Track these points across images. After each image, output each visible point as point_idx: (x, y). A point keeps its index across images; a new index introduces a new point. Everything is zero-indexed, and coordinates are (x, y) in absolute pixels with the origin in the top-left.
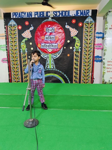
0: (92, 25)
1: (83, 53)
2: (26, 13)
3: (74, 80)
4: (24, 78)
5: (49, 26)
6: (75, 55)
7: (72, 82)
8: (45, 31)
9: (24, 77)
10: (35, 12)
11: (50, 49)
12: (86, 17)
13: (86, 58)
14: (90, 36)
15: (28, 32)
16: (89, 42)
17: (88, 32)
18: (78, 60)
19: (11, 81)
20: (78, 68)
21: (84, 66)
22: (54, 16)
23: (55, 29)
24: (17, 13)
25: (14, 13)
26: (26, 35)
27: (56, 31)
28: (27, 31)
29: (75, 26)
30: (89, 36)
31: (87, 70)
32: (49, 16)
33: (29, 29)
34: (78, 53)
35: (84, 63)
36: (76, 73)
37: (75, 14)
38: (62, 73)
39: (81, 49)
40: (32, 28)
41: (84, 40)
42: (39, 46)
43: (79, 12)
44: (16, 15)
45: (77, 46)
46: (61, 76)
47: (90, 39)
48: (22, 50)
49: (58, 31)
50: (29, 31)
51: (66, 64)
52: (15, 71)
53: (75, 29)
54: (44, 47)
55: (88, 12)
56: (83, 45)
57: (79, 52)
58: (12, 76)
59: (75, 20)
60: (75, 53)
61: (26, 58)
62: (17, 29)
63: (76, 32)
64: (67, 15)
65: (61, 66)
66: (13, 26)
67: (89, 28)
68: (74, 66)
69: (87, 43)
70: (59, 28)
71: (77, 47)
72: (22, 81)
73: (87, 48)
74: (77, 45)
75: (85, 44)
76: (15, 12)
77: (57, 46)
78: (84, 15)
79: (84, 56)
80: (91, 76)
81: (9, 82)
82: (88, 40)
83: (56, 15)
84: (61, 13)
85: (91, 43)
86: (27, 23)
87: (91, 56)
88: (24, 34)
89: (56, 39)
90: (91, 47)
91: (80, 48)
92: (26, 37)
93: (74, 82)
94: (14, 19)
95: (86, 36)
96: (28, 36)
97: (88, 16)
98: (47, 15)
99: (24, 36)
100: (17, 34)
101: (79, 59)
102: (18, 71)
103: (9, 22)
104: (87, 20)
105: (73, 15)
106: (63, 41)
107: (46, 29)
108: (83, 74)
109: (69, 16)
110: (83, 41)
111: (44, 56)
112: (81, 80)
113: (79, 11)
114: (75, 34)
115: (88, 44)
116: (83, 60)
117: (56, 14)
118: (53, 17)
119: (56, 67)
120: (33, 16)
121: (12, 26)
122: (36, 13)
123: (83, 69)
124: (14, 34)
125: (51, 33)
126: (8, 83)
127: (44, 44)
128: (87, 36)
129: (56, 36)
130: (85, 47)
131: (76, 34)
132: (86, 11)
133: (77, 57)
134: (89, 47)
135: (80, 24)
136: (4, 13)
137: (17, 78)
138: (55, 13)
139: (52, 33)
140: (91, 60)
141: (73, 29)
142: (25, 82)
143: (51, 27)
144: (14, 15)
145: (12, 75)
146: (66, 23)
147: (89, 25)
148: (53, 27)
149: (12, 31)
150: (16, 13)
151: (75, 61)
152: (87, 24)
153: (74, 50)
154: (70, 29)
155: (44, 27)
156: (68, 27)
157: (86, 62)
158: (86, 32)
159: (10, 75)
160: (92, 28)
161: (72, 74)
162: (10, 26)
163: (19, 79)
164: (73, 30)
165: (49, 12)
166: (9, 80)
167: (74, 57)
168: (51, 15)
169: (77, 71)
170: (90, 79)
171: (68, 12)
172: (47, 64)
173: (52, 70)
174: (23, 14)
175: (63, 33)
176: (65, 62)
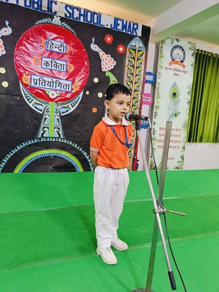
0: (141, 56)
5: (54, 35)
11: (53, 92)
12: (132, 37)
16: (134, 87)
17: (133, 66)
22: (66, 14)
30: (136, 77)
32: (56, 13)
37: (111, 25)
38: (78, 148)
40: (7, 31)
42: (26, 80)
43: (120, 22)
46: (75, 155)
53: (110, 56)
54: (38, 85)
55: (135, 27)
59: (112, 37)
64: (96, 21)
65: (78, 132)
67: (136, 59)
77: (70, 86)
78: (128, 31)
80: (133, 155)
82: (134, 83)
83: (72, 14)
84: (82, 13)
85: (137, 91)
89: (69, 70)
90: (137, 99)
95: (130, 74)
97: (136, 36)
98: (50, 9)
104: (133, 43)
105: (107, 25)
109: (100, 24)
111: (38, 107)
113: (121, 20)
114: (110, 66)
115: (133, 91)
117: (71, 11)
118: (64, 16)
119: (65, 134)
127: (38, 78)
131: (113, 68)
132: (132, 24)
134: (134, 98)
135: (121, 49)
138: (68, 8)
139: (61, 54)
141: (106, 56)
143: (59, 40)
146: (93, 40)
147: (136, 55)
152: (133, 51)
154: (100, 54)
156: (95, 47)
158: (130, 66)
160: (141, 61)
165: (56, 3)
168: (60, 10)
170: (132, 161)
171: (98, 17)
172: (42, 126)
173: (55, 141)
176: (87, 123)
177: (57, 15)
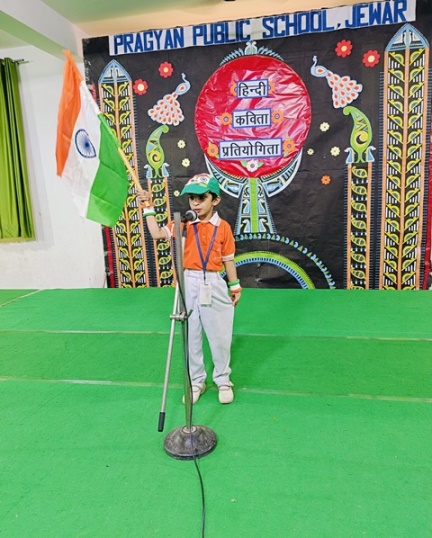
0: (418, 59)
1: (384, 169)
2: (161, 32)
3: (349, 277)
4: (161, 271)
5: (249, 73)
6: (354, 177)
7: (340, 284)
8: (232, 95)
9: (158, 268)
10: (195, 28)
11: (252, 162)
12: (394, 29)
13: (399, 190)
14: (410, 100)
15: (171, 102)
16: (406, 124)
17: (402, 84)
18: (365, 196)
19: (112, 282)
20: (364, 231)
21: (392, 219)
22: (264, 34)
23: (272, 85)
24: (131, 36)
25: (120, 37)
26: (165, 113)
27: (273, 89)
28: (165, 97)
29: (351, 67)
30: (409, 103)
31: (402, 236)
32: (249, 36)
33: (174, 91)
34: (363, 170)
35: (391, 207)
36: (359, 247)
37: (347, 22)
38: (300, 249)
39: (378, 155)
40: (184, 87)
41: (386, 120)
42: (213, 151)
43: (365, 11)
44: (127, 45)
45: (360, 142)
46: (296, 261)
47: (410, 115)
48: (150, 170)
49: (283, 89)
50: (174, 99)
51: (315, 214)
52: (126, 247)
53: (348, 78)
54: (230, 156)
55: (400, 6)
56: (384, 139)
57: (370, 166)
58: (118, 264)
59: (349, 42)
60: (352, 170)
61: (166, 198)
62: (130, 93)
63: (353, 91)
64: (316, 26)
65: (299, 222)
66: (116, 85)
67: (407, 69)
68: (351, 220)
69: (401, 131)
70: (287, 77)
71: (360, 148)
72: (153, 283)
73: (401, 148)
74: (358, 138)
75: (391, 132)
76: (122, 33)
77: (279, 147)
78: (385, 19)
79: (390, 180)
80: (419, 259)
81: (106, 287)
82: (406, 117)
83: (274, 30)
84: (291, 20)
85: (416, 130)
86: (166, 70)
87: (417, 179)
88: (158, 109)
89: (275, 121)
90: (418, 145)
91: (373, 148)
92: (165, 120)
93: (350, 284)
94: (118, 58)
95: (395, 100)
96: (170, 115)
97: (402, 24)
98: (239, 34)
99: (156, 116)
100: (132, 111)
101: (369, 193)
102: (137, 247)
103: (102, 70)
104: (398, 39)
105: (339, 25)
106: (303, 126)
107: (235, 85)
108: (387, 251)
109: (325, 28)
110: (385, 124)
111: (231, 188)
112: (381, 274)
113: (366, 6)
114: (350, 96)
115: (405, 132)
116: (384, 195)
117: (272, 26)
118: (261, 37)
119: (276, 227)
120: (188, 43)
121: (112, 85)
122: (198, 31)
123: (388, 233)
124: (121, 112)
125: (255, 101)
126: (103, 289)
127: (228, 144)
128: (398, 103)
129: (275, 110)
130: (391, 147)
131: (355, 98)
132: (392, 4)
133: (362, 187)
134: (409, 145)
135: (371, 59)
136: (84, 41)
137: (136, 272)
138: (268, 23)
139: (260, 98)
140: (417, 194)
141: (340, 80)
142: (162, 285)
143: (255, 78)
144: (120, 44)
145: (117, 260)
146: (315, 59)
147: (407, 60)
148: (262, 77)
149: (114, 100)
150: (126, 36)
151: (351, 202)
152: (398, 55)
153: (349, 161)
154: (329, 80)
155: (229, 79)
156: (320, 71)
157: (398, 205)
158: (395, 85)
159: (110, 261)
160: (419, 70)
161: (343, 252)
162: (107, 84)
163: (142, 273)
164: (343, 83)
165: (248, 23)
166: (108, 278)
167: (349, 186)
168: (255, 31)
169: (362, 242)
170: (418, 272)
171: (320, 17)
172: (240, 216)
173: (262, 239)
174: (151, 39)
175: (303, 95)
176: (312, 205)
177: (251, 39)
